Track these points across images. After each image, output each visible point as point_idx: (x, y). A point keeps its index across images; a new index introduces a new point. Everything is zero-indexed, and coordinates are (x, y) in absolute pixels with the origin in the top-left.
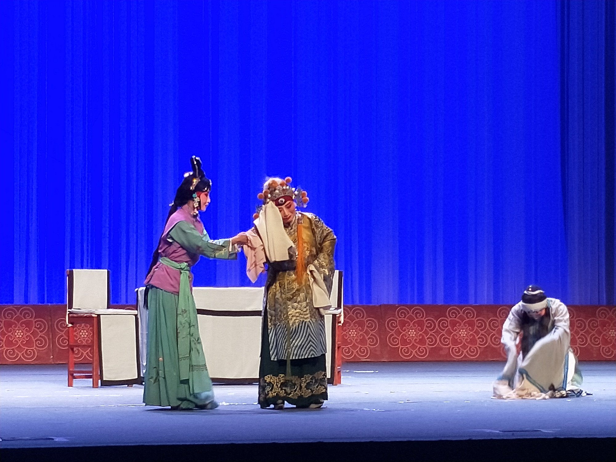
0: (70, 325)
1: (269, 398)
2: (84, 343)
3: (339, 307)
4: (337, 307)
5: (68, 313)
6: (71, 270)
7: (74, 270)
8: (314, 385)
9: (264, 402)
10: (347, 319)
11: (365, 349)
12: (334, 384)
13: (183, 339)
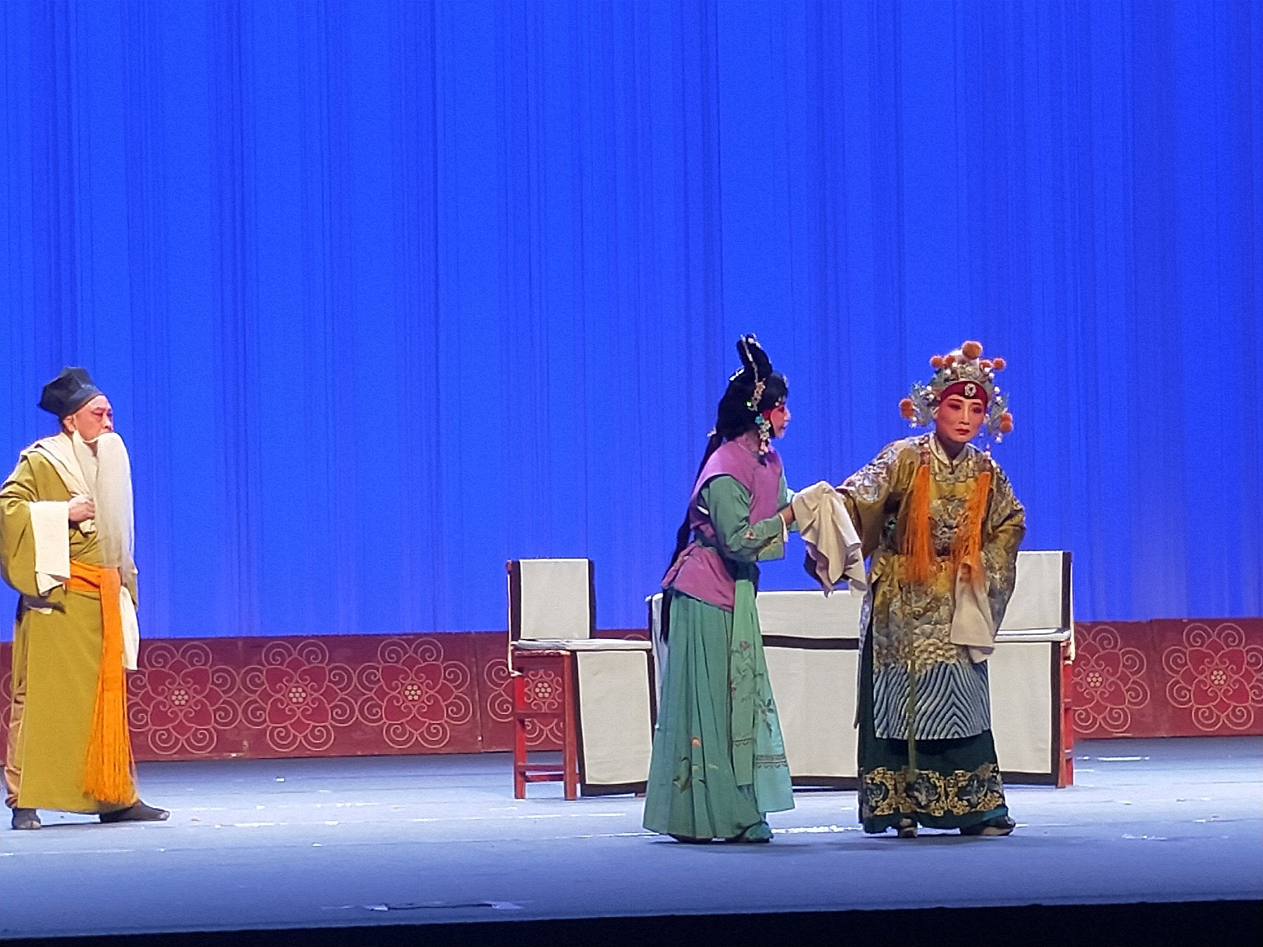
0: (517, 673)
2: (545, 709)
3: (1065, 625)
4: (1060, 626)
5: (510, 648)
6: (516, 560)
7: (521, 561)
8: (977, 792)
10: (1082, 650)
11: (1121, 712)
12: (1059, 785)
13: (742, 702)
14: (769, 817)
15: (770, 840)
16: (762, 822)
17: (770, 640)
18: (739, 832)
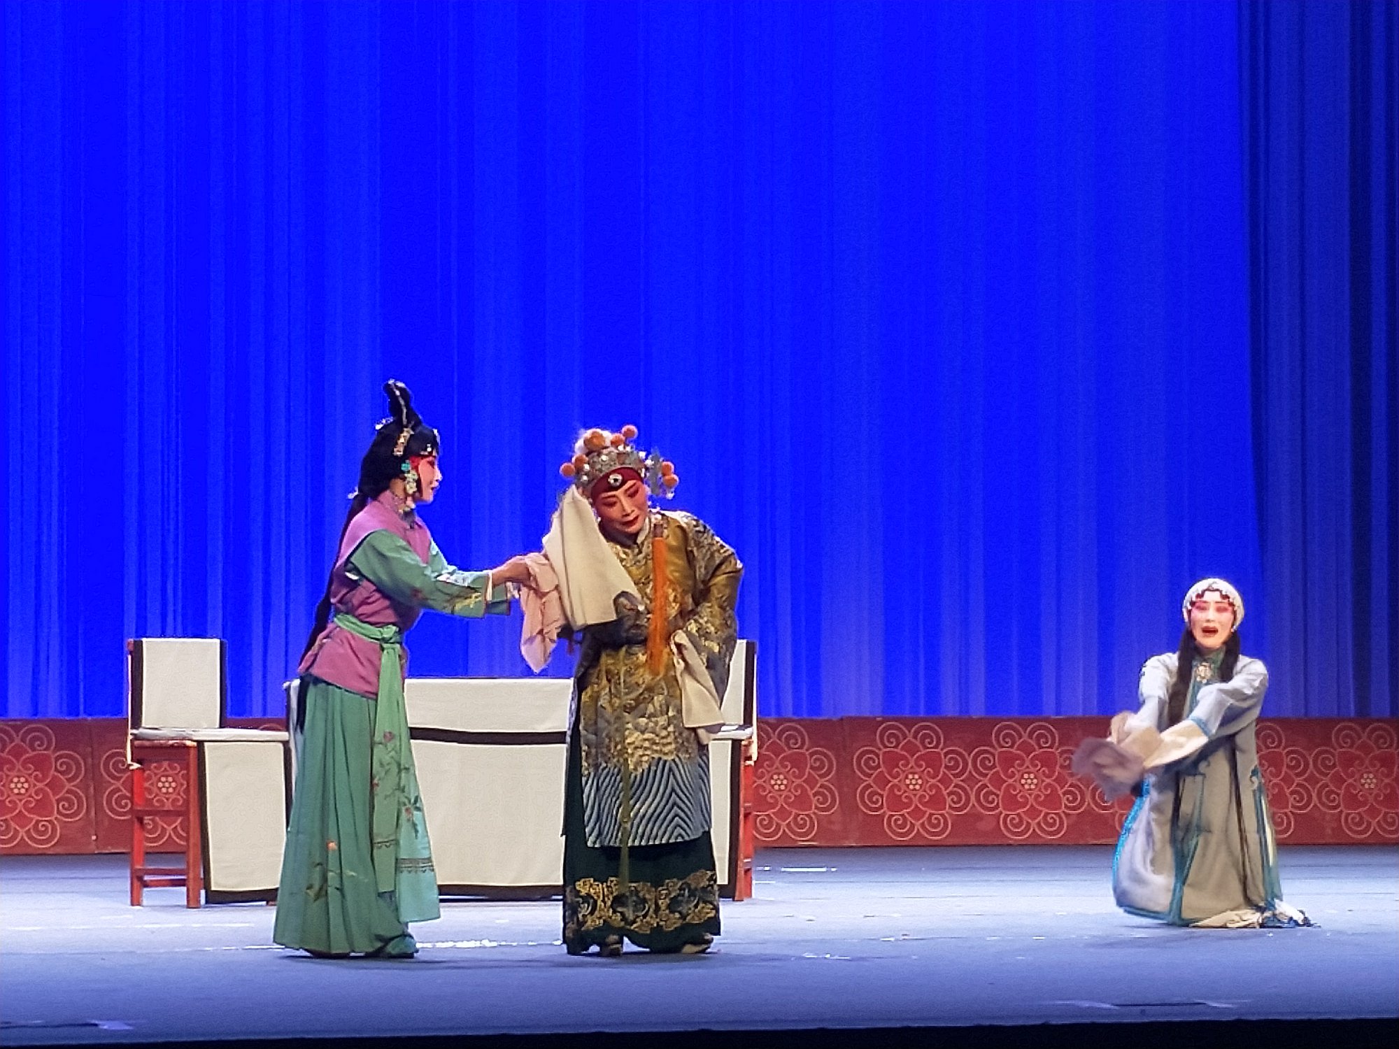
0: (136, 766)
1: (587, 931)
2: (168, 806)
3: (747, 722)
4: (742, 723)
5: (130, 737)
6: (138, 639)
7: (144, 640)
8: (688, 902)
9: (576, 940)
10: (767, 750)
11: (807, 819)
12: (736, 899)
13: (385, 799)
14: (412, 928)
15: (415, 955)
16: (405, 935)
17: (418, 733)
18: (379, 945)
